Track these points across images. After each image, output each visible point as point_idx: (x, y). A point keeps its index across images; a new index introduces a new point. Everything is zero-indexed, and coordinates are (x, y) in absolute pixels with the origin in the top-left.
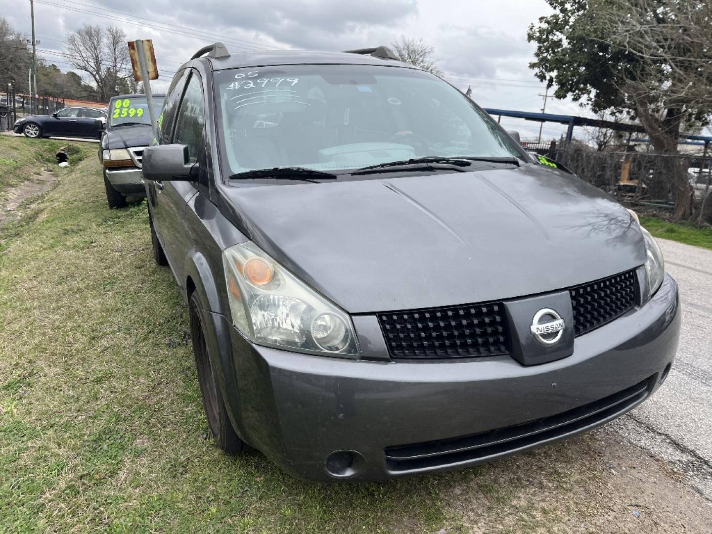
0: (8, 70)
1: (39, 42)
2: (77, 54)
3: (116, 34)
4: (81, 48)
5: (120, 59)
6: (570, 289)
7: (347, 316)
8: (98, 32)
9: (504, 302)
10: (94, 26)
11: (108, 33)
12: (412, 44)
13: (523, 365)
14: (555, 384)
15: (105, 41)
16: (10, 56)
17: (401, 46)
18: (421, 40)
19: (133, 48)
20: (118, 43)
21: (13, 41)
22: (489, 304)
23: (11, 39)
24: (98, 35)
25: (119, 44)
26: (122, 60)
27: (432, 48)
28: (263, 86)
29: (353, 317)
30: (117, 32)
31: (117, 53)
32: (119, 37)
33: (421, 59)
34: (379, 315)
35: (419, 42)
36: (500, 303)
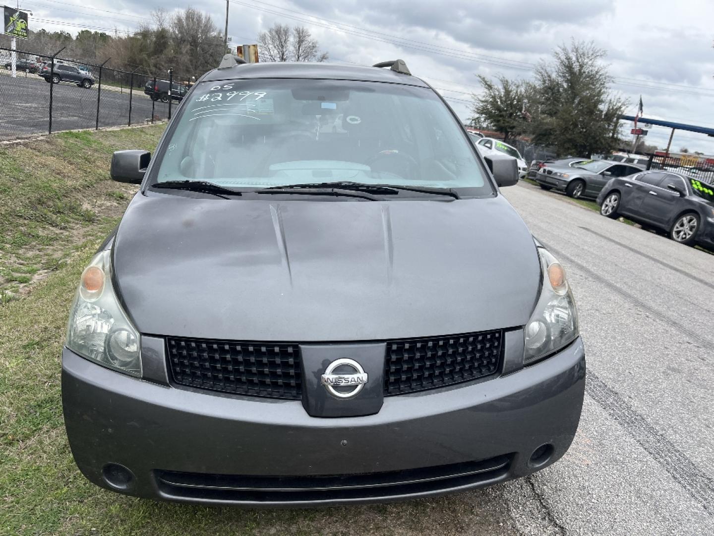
0: (208, 63)
1: (230, 39)
2: (266, 52)
3: (302, 33)
4: (270, 46)
5: (302, 57)
6: (390, 342)
7: (138, 334)
8: (286, 32)
9: (300, 345)
10: (283, 25)
11: (295, 32)
12: (582, 46)
13: (312, 415)
14: (345, 442)
15: (292, 39)
16: (211, 51)
17: (569, 48)
18: (592, 43)
19: (241, 52)
20: (302, 41)
21: (215, 37)
22: (284, 345)
23: (213, 35)
24: (286, 34)
25: (304, 43)
26: (305, 58)
27: (605, 51)
28: (228, 99)
29: (142, 337)
30: (303, 32)
31: (301, 51)
32: (305, 37)
33: (590, 63)
34: (168, 339)
35: (590, 45)
36: (296, 345)
